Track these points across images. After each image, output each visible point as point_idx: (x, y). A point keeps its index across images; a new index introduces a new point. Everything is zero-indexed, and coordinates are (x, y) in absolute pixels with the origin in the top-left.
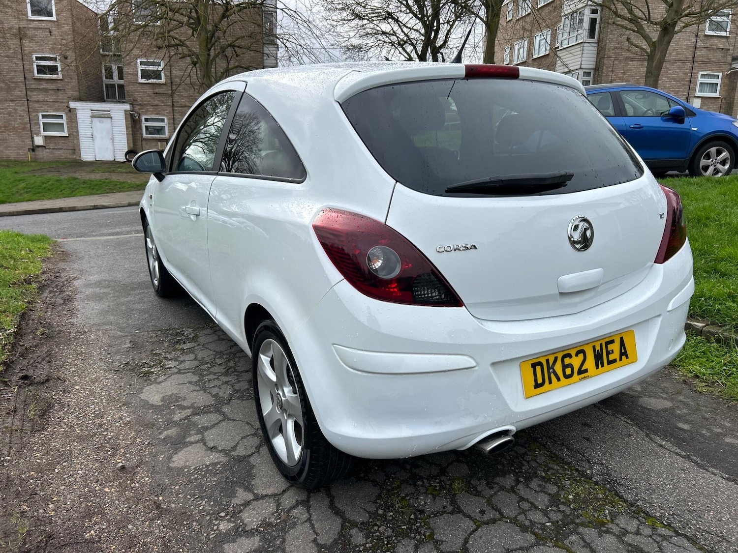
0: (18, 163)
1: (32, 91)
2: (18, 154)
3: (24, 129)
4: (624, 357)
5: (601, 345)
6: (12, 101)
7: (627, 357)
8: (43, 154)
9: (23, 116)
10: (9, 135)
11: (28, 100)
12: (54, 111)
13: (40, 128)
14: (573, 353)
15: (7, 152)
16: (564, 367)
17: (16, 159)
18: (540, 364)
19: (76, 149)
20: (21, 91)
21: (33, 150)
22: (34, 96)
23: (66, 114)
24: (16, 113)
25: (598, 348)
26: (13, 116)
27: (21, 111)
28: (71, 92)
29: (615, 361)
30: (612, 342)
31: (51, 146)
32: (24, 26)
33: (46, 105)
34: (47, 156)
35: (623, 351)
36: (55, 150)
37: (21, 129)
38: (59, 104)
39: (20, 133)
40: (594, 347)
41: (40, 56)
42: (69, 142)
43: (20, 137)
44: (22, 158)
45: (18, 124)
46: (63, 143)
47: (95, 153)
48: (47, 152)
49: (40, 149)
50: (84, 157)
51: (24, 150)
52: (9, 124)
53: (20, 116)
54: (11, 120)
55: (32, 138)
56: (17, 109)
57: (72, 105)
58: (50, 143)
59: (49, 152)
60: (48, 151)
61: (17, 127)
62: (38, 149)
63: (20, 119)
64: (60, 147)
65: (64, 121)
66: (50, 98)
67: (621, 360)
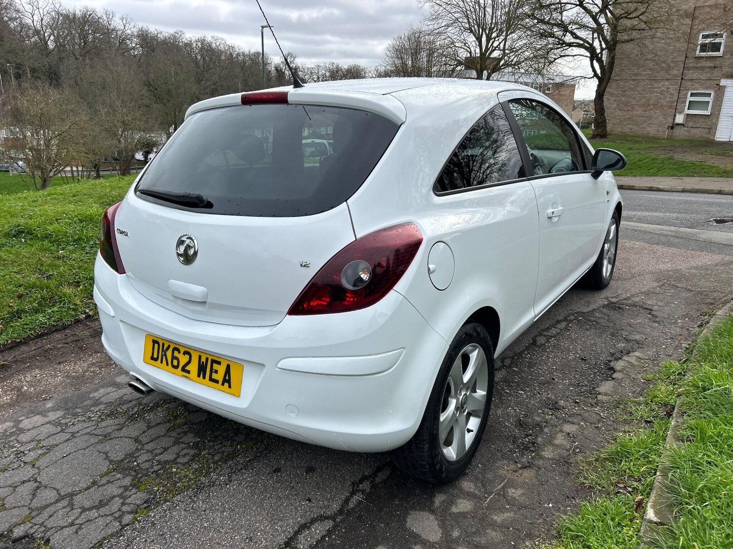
0: (655, 139)
1: (689, 70)
2: (658, 131)
3: (670, 107)
4: (226, 384)
5: (207, 359)
6: (668, 80)
7: (230, 387)
8: (679, 132)
9: (673, 95)
10: (655, 113)
11: (682, 79)
12: (704, 89)
13: (685, 106)
14: (182, 350)
15: (649, 129)
16: (173, 358)
17: (655, 136)
18: (158, 343)
19: (712, 129)
20: (678, 70)
21: (672, 128)
22: (689, 74)
23: (715, 92)
24: (667, 92)
25: (203, 360)
26: (664, 94)
27: (673, 90)
28: (727, 69)
29: (217, 382)
30: (219, 363)
31: (690, 124)
32: (700, 5)
33: (697, 83)
34: (683, 134)
35: (227, 378)
36: (692, 129)
37: (667, 107)
38: (711, 82)
39: (666, 110)
40: (200, 357)
41: (707, 33)
42: (709, 121)
43: (665, 115)
44: (660, 135)
45: (666, 102)
46: (703, 122)
47: (731, 133)
48: (685, 131)
49: (679, 127)
50: (718, 136)
51: (664, 128)
52: (659, 102)
53: (670, 94)
54: (661, 99)
55: (675, 116)
56: (670, 88)
57: (723, 82)
58: (691, 121)
59: (686, 131)
60: (686, 129)
61: (664, 105)
62: (677, 127)
63: (669, 98)
64: (698, 125)
65: (710, 99)
66: (704, 76)
67: (223, 384)
